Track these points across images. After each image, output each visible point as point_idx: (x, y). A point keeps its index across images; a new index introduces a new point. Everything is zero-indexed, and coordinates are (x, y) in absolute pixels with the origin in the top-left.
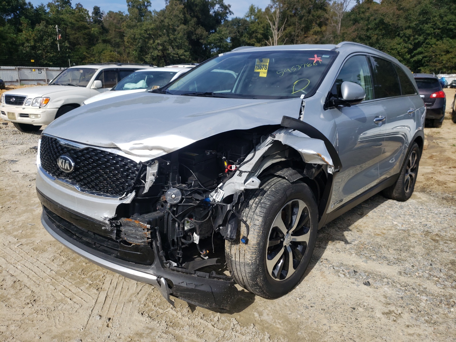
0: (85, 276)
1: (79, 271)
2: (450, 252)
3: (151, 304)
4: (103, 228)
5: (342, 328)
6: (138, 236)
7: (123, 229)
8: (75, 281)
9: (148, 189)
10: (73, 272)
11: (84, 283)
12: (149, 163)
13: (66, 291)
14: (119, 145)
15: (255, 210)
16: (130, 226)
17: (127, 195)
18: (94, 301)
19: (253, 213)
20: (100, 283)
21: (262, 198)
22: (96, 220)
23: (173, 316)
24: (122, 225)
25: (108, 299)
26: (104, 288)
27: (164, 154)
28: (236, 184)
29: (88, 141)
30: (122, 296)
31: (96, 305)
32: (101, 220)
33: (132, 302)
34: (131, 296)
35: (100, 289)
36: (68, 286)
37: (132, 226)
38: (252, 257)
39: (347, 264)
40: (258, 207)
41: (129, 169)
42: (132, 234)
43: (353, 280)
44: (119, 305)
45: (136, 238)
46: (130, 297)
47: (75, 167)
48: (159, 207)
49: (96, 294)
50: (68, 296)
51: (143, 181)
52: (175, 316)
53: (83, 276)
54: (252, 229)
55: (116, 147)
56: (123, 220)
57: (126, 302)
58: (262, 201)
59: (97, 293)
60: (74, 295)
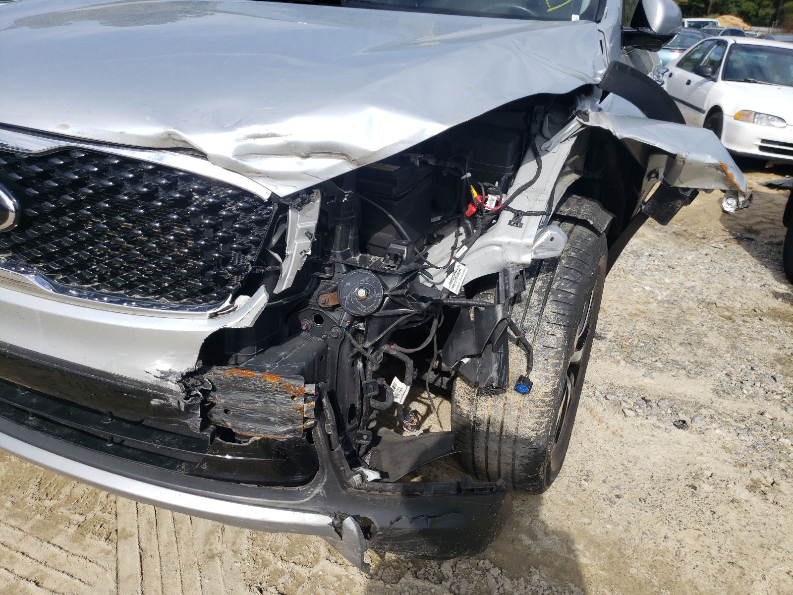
0: (54, 502)
1: (32, 488)
2: (764, 339)
3: (269, 556)
4: (154, 402)
5: (701, 538)
6: (273, 415)
7: (219, 399)
8: (31, 523)
9: (293, 277)
10: (12, 492)
11: (57, 523)
12: (299, 200)
13: (12, 557)
14: (197, 140)
15: (542, 309)
16: (246, 390)
17: (233, 301)
18: (110, 577)
19: (536, 318)
20: (107, 516)
21: (552, 280)
22: (127, 379)
23: (339, 578)
24: (218, 387)
25: (147, 560)
26: (124, 530)
27: (348, 168)
28: (508, 247)
29: (66, 127)
30: (182, 543)
31: (121, 586)
32: (150, 379)
33: (217, 559)
34: (207, 541)
35: (113, 535)
36: (12, 542)
37: (254, 391)
38: (540, 424)
39: (622, 384)
40: (548, 303)
41: (233, 218)
42: (255, 411)
43: (653, 420)
44: (185, 576)
45: (267, 421)
46: (205, 545)
47: (20, 213)
48: (306, 323)
49: (108, 553)
50: (25, 573)
51: (276, 256)
52: (344, 579)
53: (48, 503)
54: (541, 359)
55: (181, 145)
56: (218, 373)
57: (201, 561)
58: (554, 287)
59: (110, 548)
60: (43, 567)
